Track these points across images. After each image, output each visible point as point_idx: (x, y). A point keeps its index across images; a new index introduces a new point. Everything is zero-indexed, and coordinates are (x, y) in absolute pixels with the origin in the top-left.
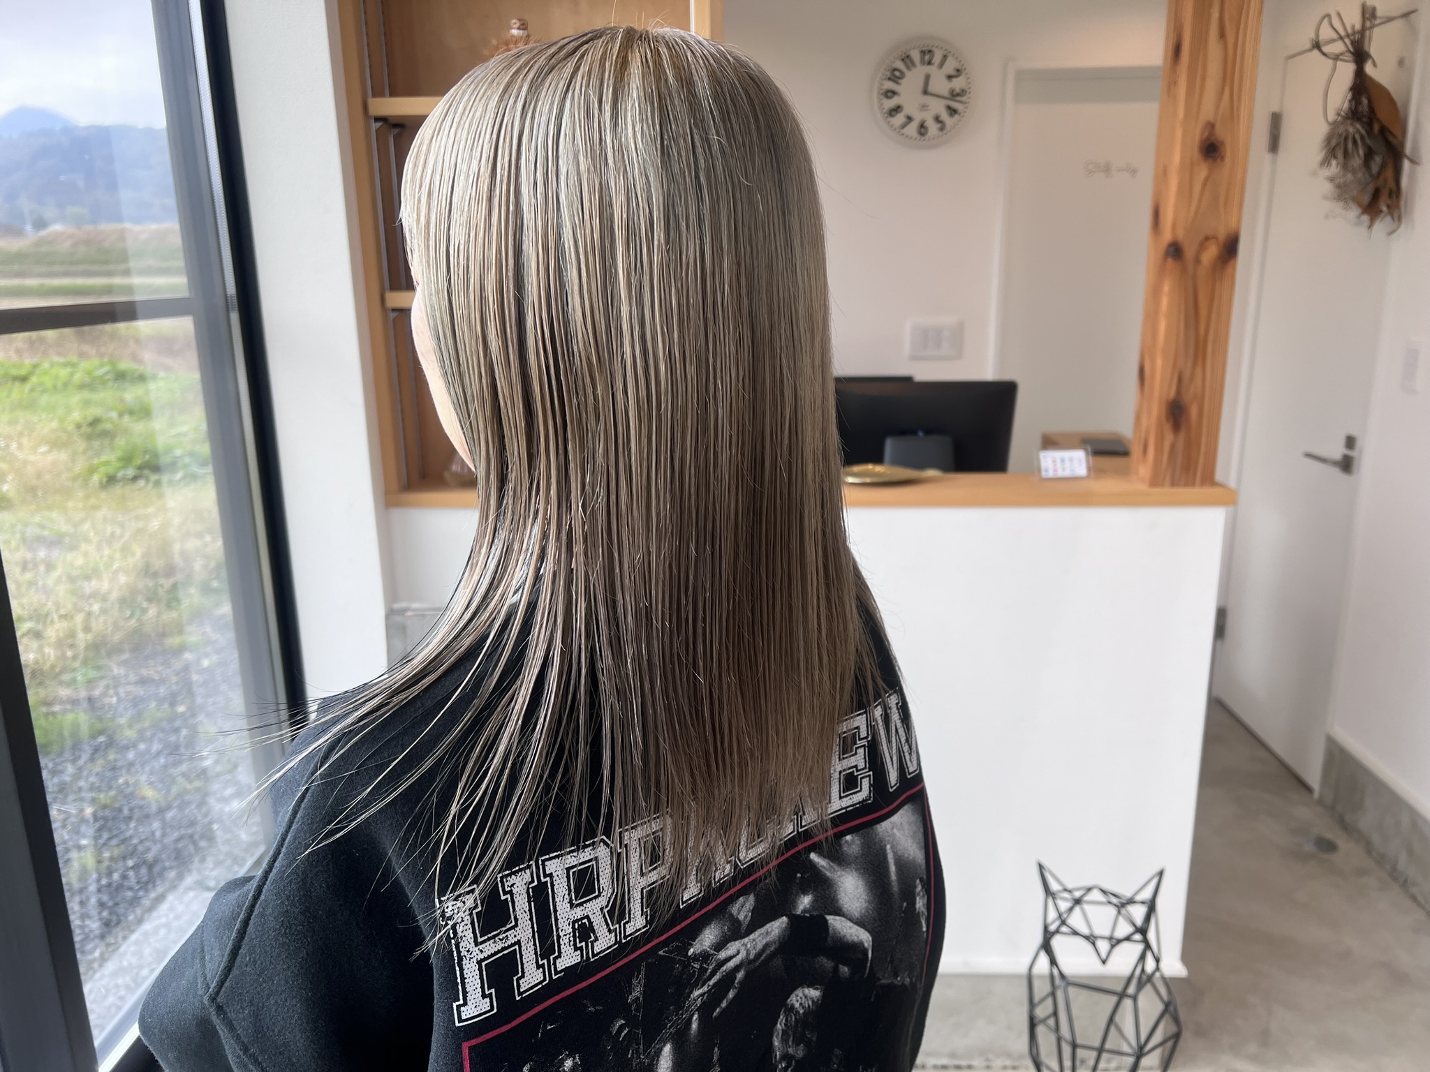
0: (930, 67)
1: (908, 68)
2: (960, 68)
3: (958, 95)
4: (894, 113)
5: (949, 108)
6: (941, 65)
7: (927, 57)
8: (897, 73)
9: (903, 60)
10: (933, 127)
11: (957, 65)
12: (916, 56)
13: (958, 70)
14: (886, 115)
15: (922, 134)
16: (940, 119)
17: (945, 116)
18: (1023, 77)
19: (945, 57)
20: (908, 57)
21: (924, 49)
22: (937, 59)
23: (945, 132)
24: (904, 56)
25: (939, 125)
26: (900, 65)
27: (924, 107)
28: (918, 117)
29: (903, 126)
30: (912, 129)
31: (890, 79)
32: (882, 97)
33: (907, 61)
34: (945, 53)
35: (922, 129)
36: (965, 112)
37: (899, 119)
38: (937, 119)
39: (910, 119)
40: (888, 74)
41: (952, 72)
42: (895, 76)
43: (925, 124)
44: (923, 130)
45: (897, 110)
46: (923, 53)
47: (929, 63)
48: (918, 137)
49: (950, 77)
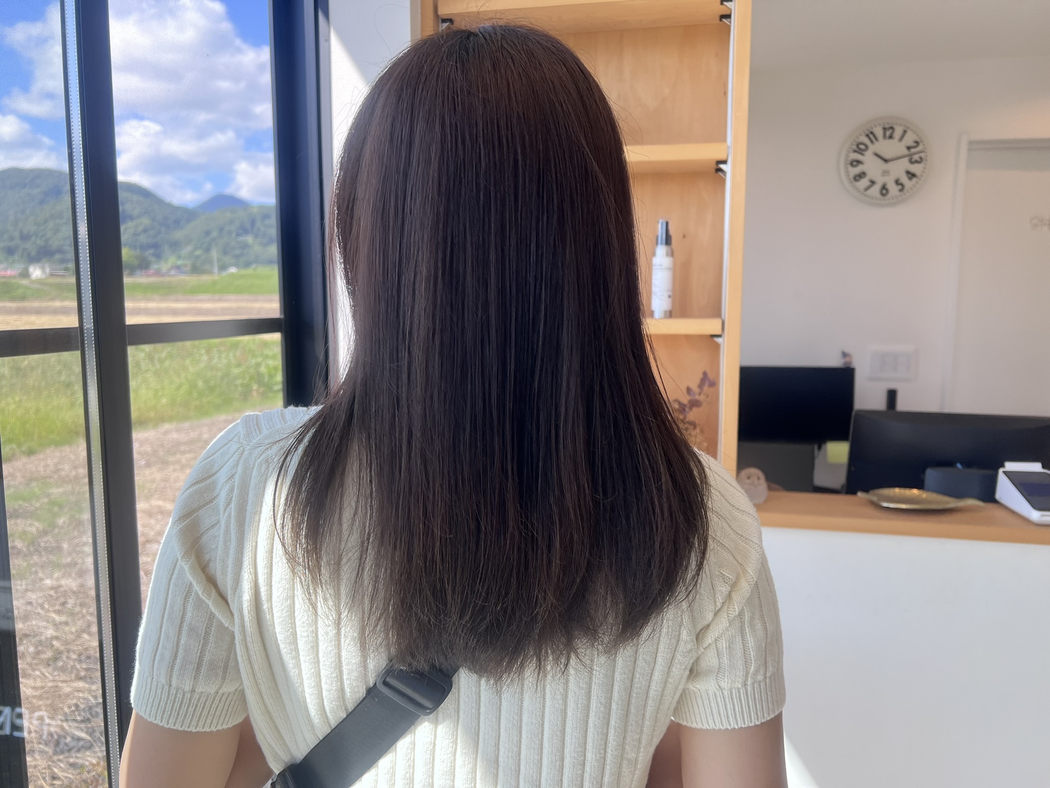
0: (891, 141)
1: (872, 142)
2: (919, 140)
3: (917, 162)
4: (857, 178)
5: (908, 172)
6: (901, 139)
7: (888, 133)
8: (862, 147)
9: (867, 136)
10: (893, 189)
11: (915, 138)
12: (879, 132)
13: (917, 142)
14: (852, 180)
15: (883, 195)
16: (899, 182)
17: (904, 179)
18: (976, 146)
19: (905, 132)
20: (872, 133)
21: (887, 126)
22: (898, 132)
23: (905, 190)
24: (867, 132)
25: (900, 187)
26: (866, 140)
27: (886, 173)
28: (880, 181)
29: (867, 189)
30: (876, 190)
31: (855, 151)
32: (849, 167)
33: (871, 136)
34: (905, 128)
35: (884, 190)
36: (922, 176)
37: (864, 182)
38: (897, 182)
39: (873, 183)
40: (855, 147)
41: (911, 144)
42: (860, 149)
43: (888, 186)
44: (884, 192)
45: (862, 175)
46: (885, 129)
47: (891, 137)
48: (878, 195)
49: (909, 148)
